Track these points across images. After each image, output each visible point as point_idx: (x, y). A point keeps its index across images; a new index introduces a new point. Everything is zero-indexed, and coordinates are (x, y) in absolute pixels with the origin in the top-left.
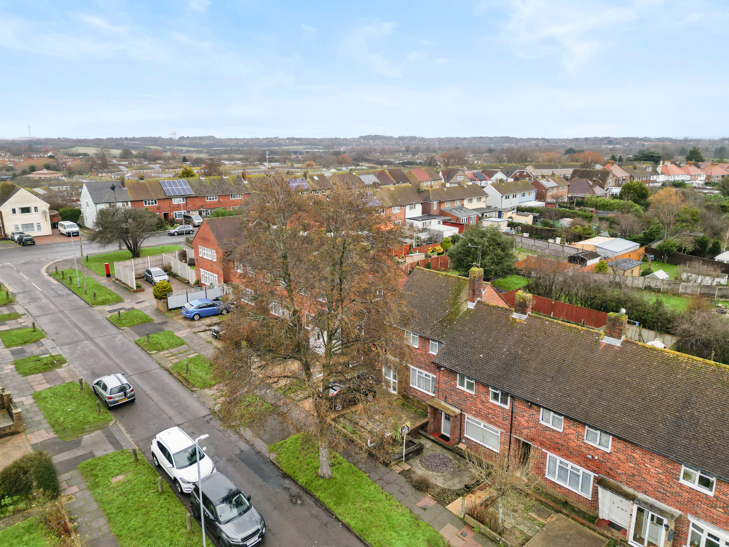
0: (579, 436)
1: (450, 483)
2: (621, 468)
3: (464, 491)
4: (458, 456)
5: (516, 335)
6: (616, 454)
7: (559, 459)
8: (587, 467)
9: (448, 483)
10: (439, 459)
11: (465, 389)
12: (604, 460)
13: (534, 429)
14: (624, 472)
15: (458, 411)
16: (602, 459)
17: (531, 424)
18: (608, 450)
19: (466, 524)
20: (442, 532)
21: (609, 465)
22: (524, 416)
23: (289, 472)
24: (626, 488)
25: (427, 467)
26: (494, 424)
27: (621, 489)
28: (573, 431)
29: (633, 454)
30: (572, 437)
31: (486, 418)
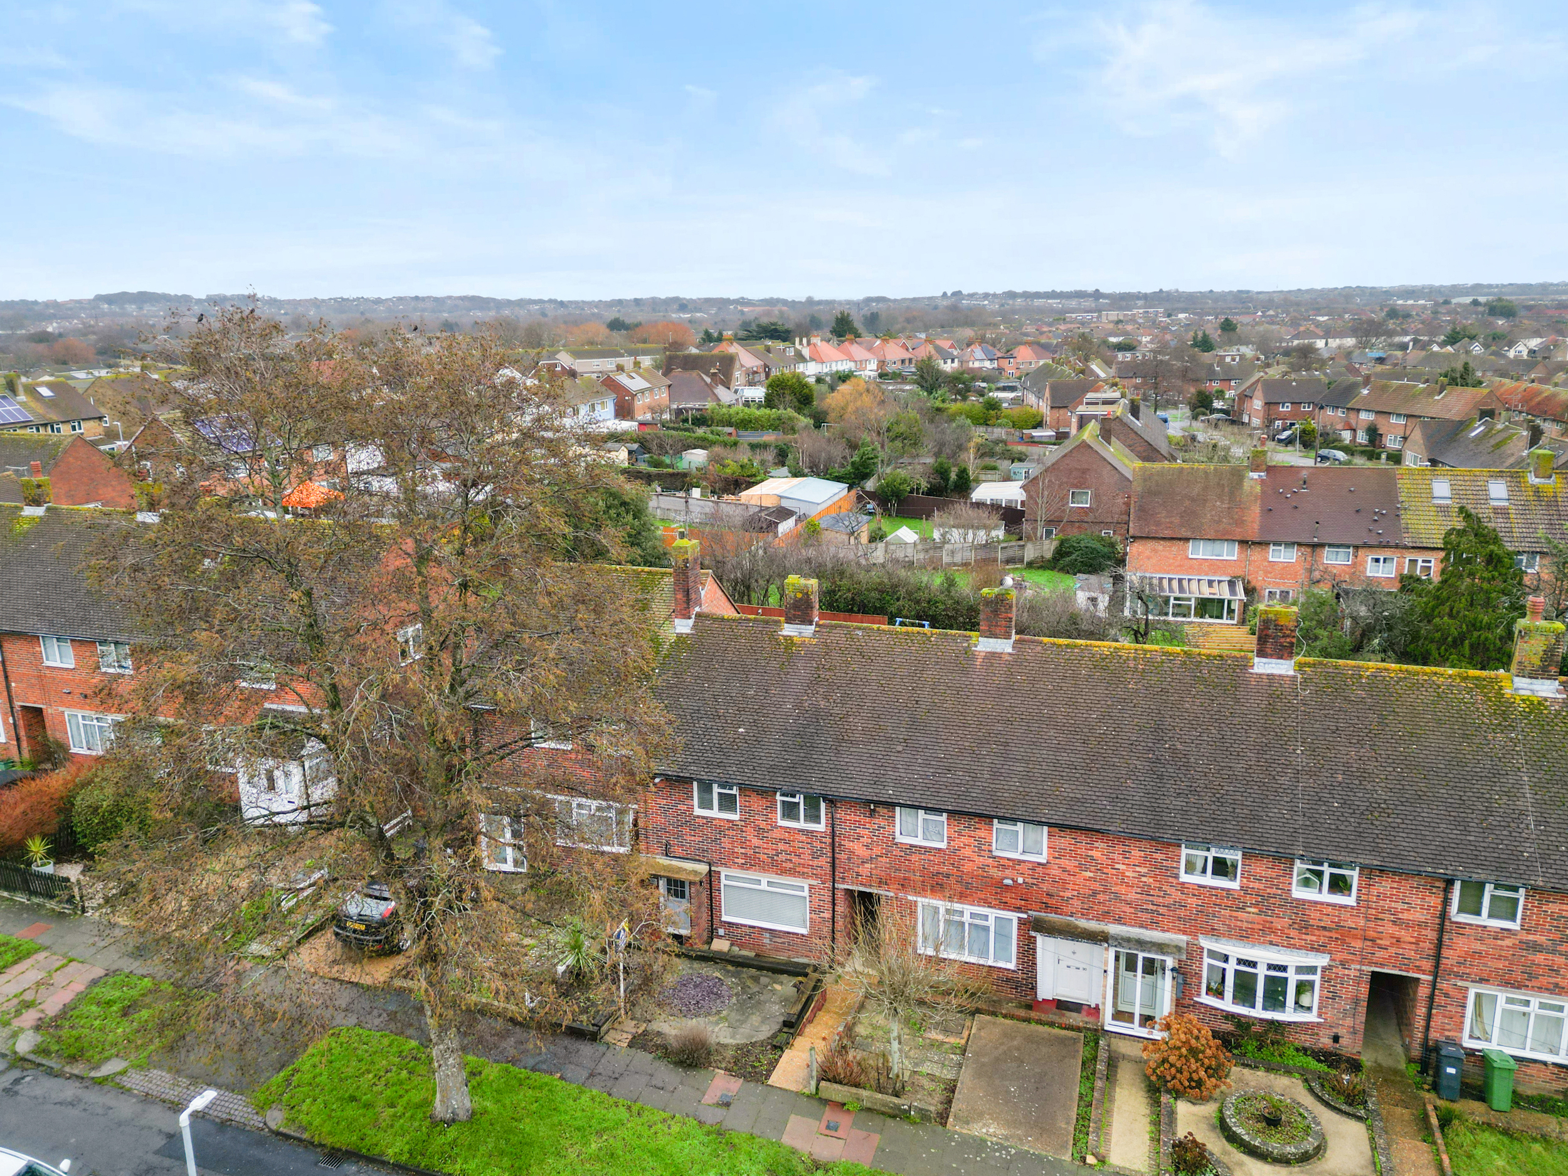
0: (982, 847)
1: (745, 1030)
2: (1070, 886)
3: (785, 1035)
4: (730, 967)
5: (802, 671)
6: (1057, 861)
7: (942, 905)
8: (1005, 906)
9: (742, 1030)
10: (696, 986)
11: (715, 813)
12: (1035, 881)
13: (884, 860)
14: (1075, 893)
15: (703, 868)
16: (1030, 881)
17: (877, 851)
18: (1043, 859)
19: (825, 1102)
20: (786, 1140)
21: (1045, 887)
22: (860, 837)
23: (344, 1140)
24: (1083, 923)
25: (686, 1013)
26: (793, 872)
27: (1076, 927)
28: (967, 838)
29: (1090, 853)
30: (967, 852)
31: (775, 866)
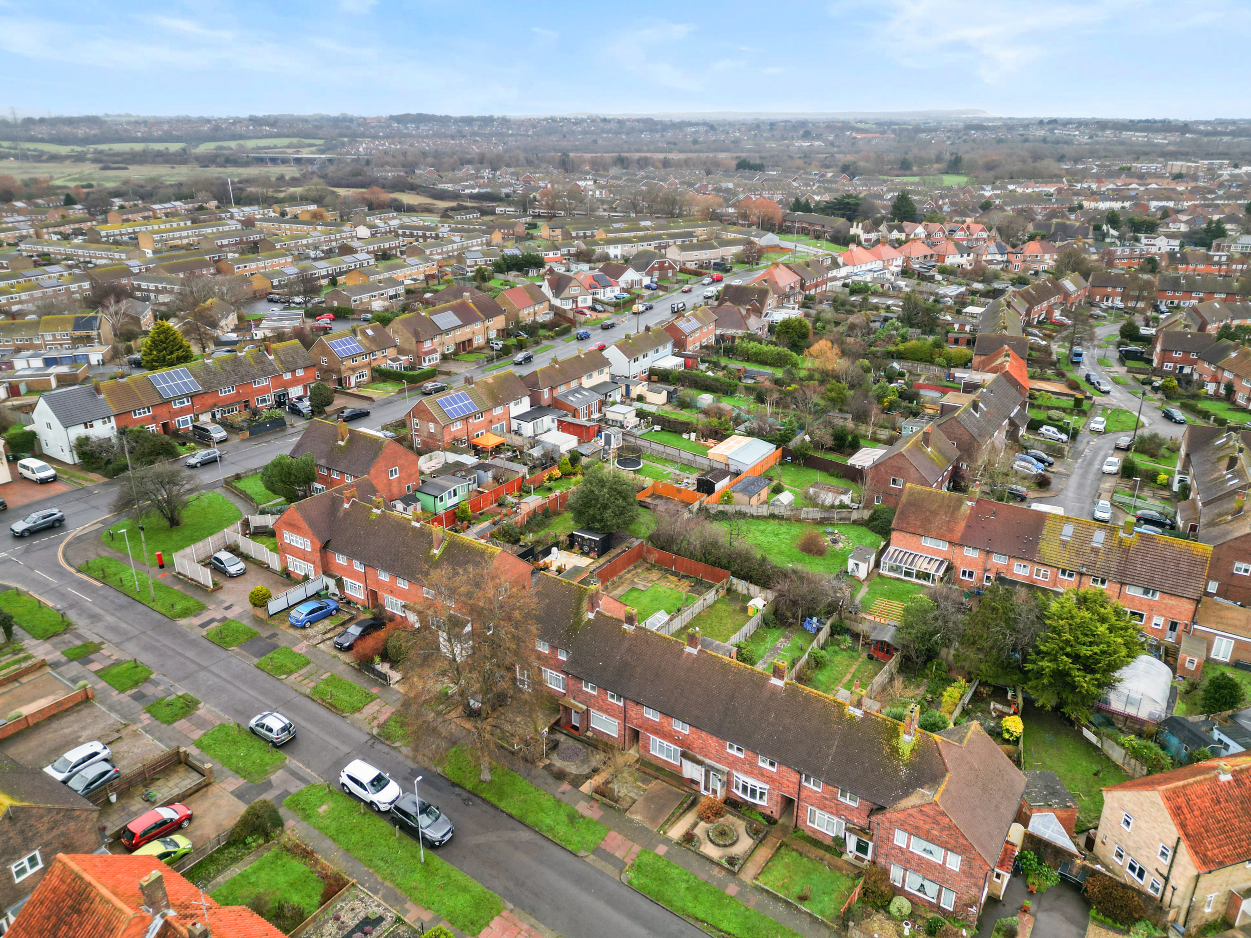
0: (670, 724)
1: (581, 770)
2: (695, 744)
3: (591, 774)
4: (585, 745)
5: (626, 645)
6: (691, 735)
7: (658, 740)
8: (676, 744)
9: (579, 769)
10: (572, 750)
11: (589, 690)
12: (685, 740)
13: (641, 720)
14: (697, 747)
15: (584, 707)
17: (638, 717)
18: (687, 734)
19: (593, 799)
20: (576, 807)
21: (688, 742)
22: (633, 711)
23: (456, 781)
24: (698, 757)
25: (563, 759)
26: (612, 716)
27: (695, 757)
28: (665, 721)
29: (701, 735)
30: (665, 725)
31: (606, 712)
